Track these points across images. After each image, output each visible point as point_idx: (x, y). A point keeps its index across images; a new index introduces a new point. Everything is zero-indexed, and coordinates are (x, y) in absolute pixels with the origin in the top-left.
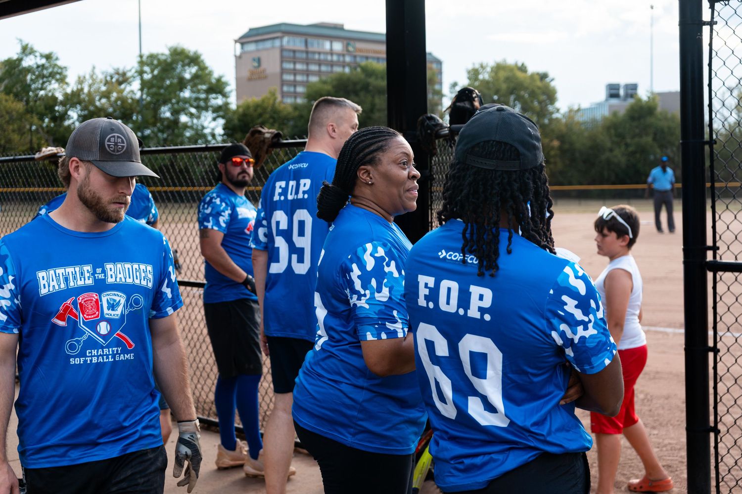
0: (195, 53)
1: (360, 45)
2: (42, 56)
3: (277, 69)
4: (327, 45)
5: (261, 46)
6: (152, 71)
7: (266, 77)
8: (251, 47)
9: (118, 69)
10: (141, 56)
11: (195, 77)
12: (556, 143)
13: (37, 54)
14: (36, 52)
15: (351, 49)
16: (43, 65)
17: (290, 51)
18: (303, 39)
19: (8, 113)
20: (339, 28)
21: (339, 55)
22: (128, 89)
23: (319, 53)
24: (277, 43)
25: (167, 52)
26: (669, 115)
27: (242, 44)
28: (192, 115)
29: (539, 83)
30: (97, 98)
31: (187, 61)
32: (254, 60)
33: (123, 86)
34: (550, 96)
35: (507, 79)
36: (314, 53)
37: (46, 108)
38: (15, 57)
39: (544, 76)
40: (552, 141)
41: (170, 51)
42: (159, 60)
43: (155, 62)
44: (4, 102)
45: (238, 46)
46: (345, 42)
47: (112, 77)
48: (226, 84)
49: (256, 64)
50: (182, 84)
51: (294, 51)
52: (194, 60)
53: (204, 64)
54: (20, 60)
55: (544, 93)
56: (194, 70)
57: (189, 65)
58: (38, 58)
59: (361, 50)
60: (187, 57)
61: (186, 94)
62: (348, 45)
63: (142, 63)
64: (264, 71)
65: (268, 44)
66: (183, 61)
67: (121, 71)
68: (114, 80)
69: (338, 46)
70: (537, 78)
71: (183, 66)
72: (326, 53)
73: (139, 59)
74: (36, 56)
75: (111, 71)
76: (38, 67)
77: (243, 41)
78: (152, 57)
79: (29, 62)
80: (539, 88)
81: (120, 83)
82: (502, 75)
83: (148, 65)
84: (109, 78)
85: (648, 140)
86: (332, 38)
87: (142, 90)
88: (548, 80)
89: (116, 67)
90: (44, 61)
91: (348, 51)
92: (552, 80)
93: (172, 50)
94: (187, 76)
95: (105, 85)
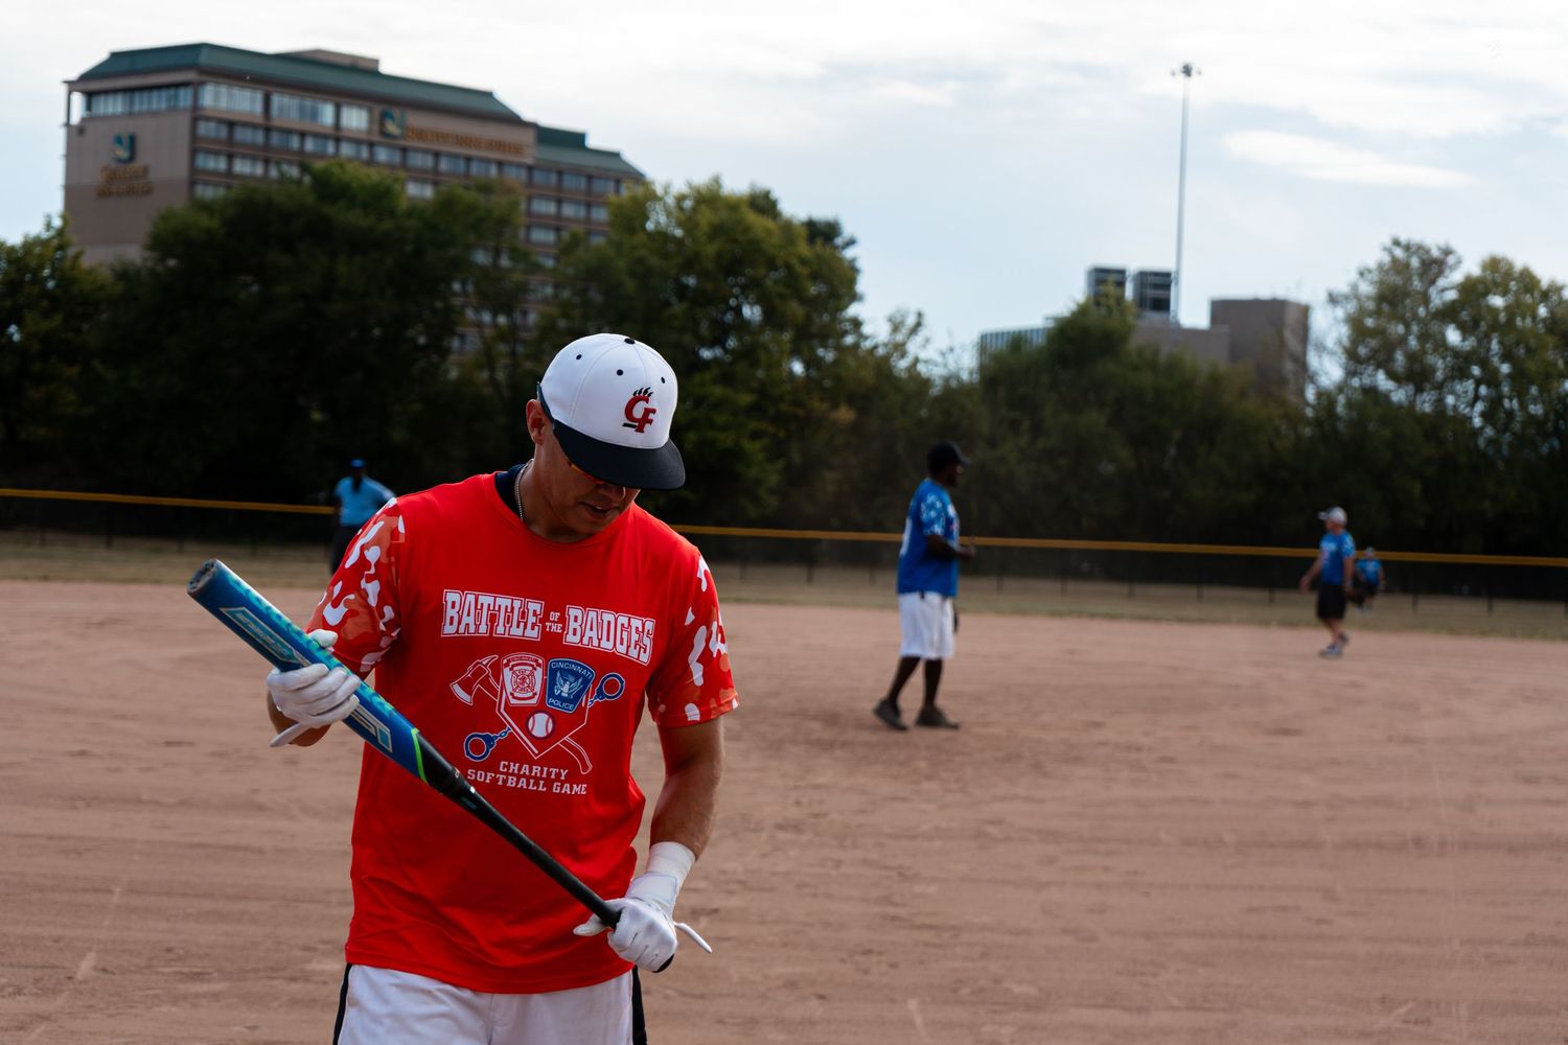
1: (417, 120)
3: (182, 171)
4: (327, 113)
5: (141, 103)
7: (148, 191)
8: (113, 106)
12: (845, 414)
15: (392, 128)
17: (220, 121)
18: (259, 96)
20: (364, 69)
21: (356, 142)
23: (303, 135)
24: (185, 98)
26: (1163, 358)
27: (90, 95)
29: (803, 249)
32: (119, 140)
34: (840, 283)
35: (717, 231)
36: (288, 132)
39: (823, 233)
40: (835, 406)
45: (78, 99)
46: (378, 109)
49: (123, 154)
51: (232, 125)
55: (815, 277)
59: (420, 134)
62: (384, 116)
64: (146, 170)
65: (159, 101)
69: (355, 119)
70: (804, 233)
72: (321, 136)
77: (93, 84)
80: (804, 262)
82: (706, 218)
85: (1094, 419)
86: (342, 96)
88: (839, 241)
91: (384, 133)
92: (851, 242)
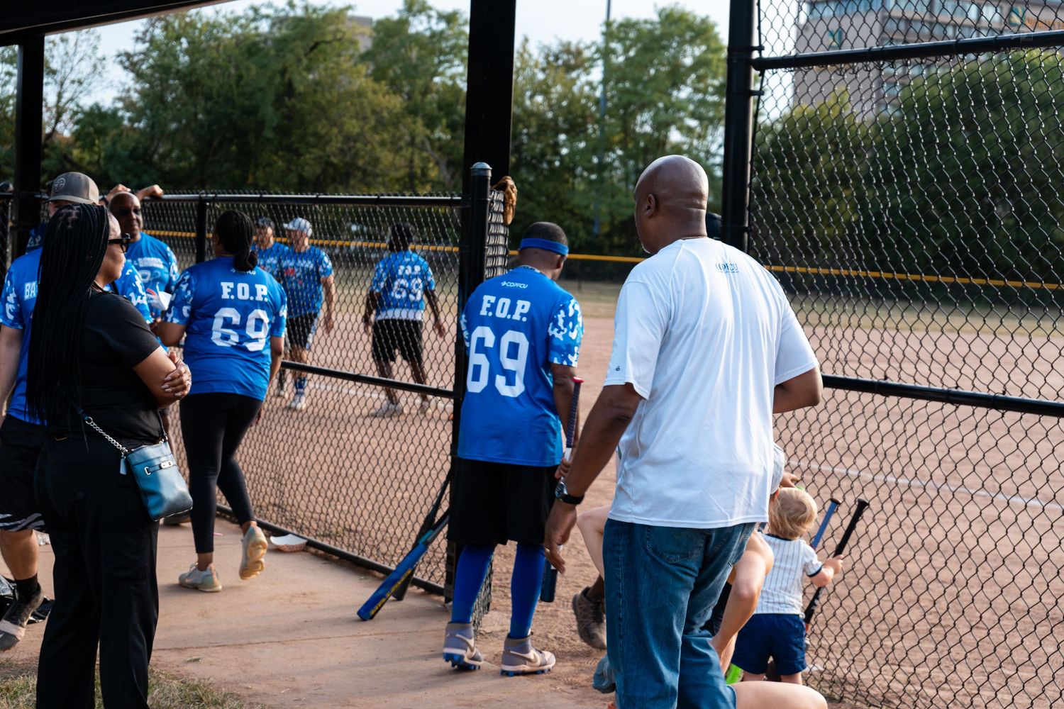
0: (704, 21)
2: (441, 17)
6: (626, 51)
9: (569, 44)
10: (608, 24)
11: (700, 63)
13: (433, 13)
14: (430, 8)
16: (442, 32)
19: (374, 112)
22: (584, 78)
23: (955, 27)
25: (656, 18)
28: (689, 131)
30: (528, 94)
31: (688, 35)
33: (574, 74)
37: (440, 108)
38: (396, 16)
41: (660, 15)
42: (639, 31)
43: (632, 35)
44: (370, 95)
45: (804, 7)
47: (557, 58)
50: (676, 76)
52: (702, 32)
54: (403, 23)
56: (698, 50)
57: (692, 42)
58: (434, 21)
59: (1033, 23)
60: (690, 27)
61: (684, 93)
63: (609, 35)
66: (681, 36)
67: (573, 48)
68: (560, 62)
71: (682, 43)
72: (968, 27)
73: (604, 29)
74: (429, 17)
75: (555, 48)
76: (434, 35)
78: (628, 25)
79: (419, 25)
81: (569, 68)
83: (620, 40)
84: (551, 59)
87: (605, 82)
89: (565, 39)
90: (443, 25)
93: (664, 14)
94: (688, 61)
95: (543, 70)
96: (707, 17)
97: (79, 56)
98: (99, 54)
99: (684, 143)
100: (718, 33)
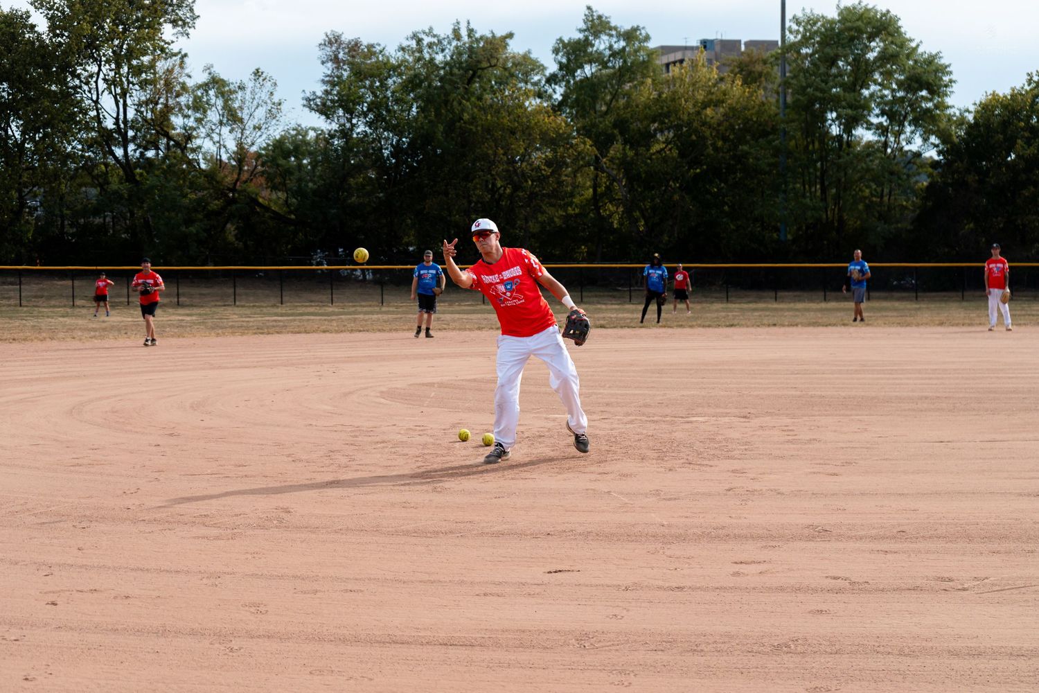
0: (885, 16)
2: (619, 35)
11: (885, 58)
14: (611, 29)
19: (541, 132)
25: (836, 17)
28: (881, 129)
37: (616, 127)
41: (840, 13)
48: (943, 69)
50: (862, 73)
52: (884, 26)
53: (900, 34)
54: (586, 43)
58: (614, 39)
71: (869, 40)
74: (610, 36)
76: (615, 52)
79: (601, 44)
90: (622, 44)
94: (871, 56)
96: (888, 11)
97: (255, 103)
98: (276, 100)
99: (878, 142)
100: (900, 27)
